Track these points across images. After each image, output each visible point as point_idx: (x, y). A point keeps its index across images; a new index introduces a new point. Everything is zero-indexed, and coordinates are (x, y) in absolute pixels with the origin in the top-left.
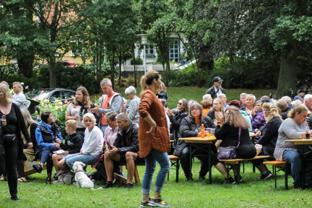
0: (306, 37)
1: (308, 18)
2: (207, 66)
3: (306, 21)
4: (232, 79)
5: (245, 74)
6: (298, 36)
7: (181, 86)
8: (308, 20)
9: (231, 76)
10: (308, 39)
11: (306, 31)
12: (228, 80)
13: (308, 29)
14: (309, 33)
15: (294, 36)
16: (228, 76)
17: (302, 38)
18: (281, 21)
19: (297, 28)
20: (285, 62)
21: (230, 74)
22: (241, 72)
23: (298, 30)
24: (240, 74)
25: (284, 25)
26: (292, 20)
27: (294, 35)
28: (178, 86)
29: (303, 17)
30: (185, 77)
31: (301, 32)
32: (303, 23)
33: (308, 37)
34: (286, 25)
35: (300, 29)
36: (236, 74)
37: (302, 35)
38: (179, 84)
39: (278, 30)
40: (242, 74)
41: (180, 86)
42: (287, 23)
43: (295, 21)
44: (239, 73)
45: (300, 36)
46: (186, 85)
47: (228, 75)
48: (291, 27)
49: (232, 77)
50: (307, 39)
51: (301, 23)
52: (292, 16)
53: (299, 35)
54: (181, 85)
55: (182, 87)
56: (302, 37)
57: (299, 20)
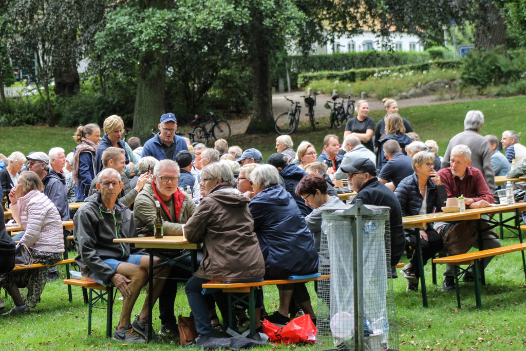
0: (154, 44)
1: (158, 11)
2: (66, 90)
3: (154, 17)
4: (101, 112)
5: (123, 103)
6: (141, 43)
7: (19, 126)
8: (158, 15)
9: (100, 106)
10: (157, 47)
11: (153, 34)
12: (95, 113)
13: (157, 30)
14: (158, 38)
15: (133, 43)
16: (96, 107)
17: (148, 46)
18: (113, 17)
19: (140, 29)
20: (144, 86)
21: (99, 103)
22: (116, 100)
23: (141, 32)
24: (114, 103)
25: (117, 24)
26: (133, 15)
27: (133, 40)
28: (15, 125)
29: (151, 9)
30: (28, 109)
31: (145, 36)
32: (149, 20)
33: (159, 44)
34: (120, 25)
35: (144, 30)
36: (108, 103)
37: (147, 41)
38: (17, 122)
39: (108, 33)
40: (118, 102)
41: (18, 124)
42: (122, 20)
43: (139, 17)
44: (113, 101)
45: (144, 43)
46: (29, 122)
47: (95, 105)
48: (130, 27)
49: (103, 108)
50: (155, 47)
51: (146, 21)
52: (133, 9)
53: (142, 40)
54: (20, 123)
55: (21, 127)
56: (147, 44)
57: (144, 16)
